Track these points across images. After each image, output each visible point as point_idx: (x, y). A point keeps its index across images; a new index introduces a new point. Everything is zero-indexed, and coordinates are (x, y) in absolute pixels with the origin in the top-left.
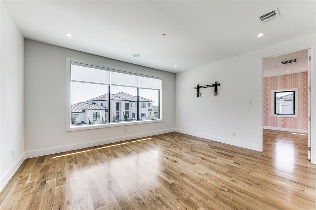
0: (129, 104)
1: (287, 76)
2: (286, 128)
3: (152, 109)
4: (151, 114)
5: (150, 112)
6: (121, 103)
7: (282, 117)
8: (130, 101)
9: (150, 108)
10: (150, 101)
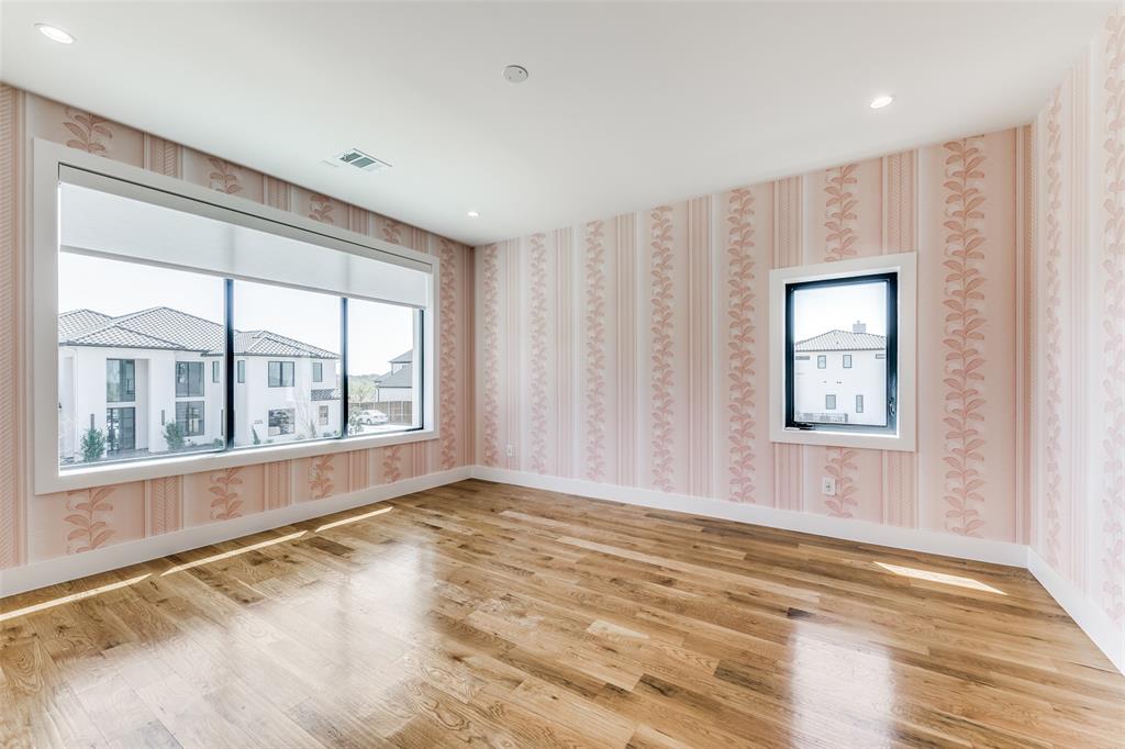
0: (201, 365)
1: (853, 174)
2: (850, 516)
3: (330, 391)
4: (326, 415)
5: (324, 403)
6: (146, 362)
7: (828, 447)
8: (205, 353)
9: (319, 386)
10: (317, 356)
